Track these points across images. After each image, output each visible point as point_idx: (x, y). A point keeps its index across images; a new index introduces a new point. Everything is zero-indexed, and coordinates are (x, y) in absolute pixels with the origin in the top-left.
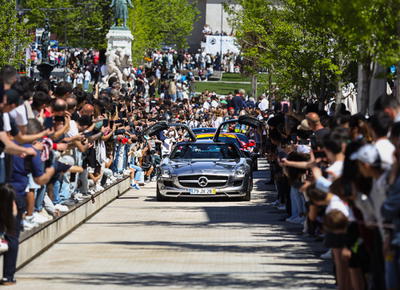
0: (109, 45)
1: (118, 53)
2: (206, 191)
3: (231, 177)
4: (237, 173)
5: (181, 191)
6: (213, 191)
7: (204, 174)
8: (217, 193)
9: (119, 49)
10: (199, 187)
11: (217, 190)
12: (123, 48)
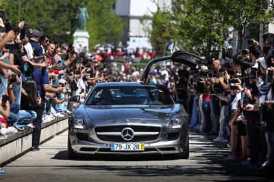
0: (75, 41)
1: (80, 45)
2: (132, 146)
3: (164, 128)
4: (172, 122)
5: (99, 147)
6: (141, 146)
7: (129, 124)
8: (146, 149)
9: (81, 43)
10: (123, 141)
11: (146, 145)
12: (83, 42)
